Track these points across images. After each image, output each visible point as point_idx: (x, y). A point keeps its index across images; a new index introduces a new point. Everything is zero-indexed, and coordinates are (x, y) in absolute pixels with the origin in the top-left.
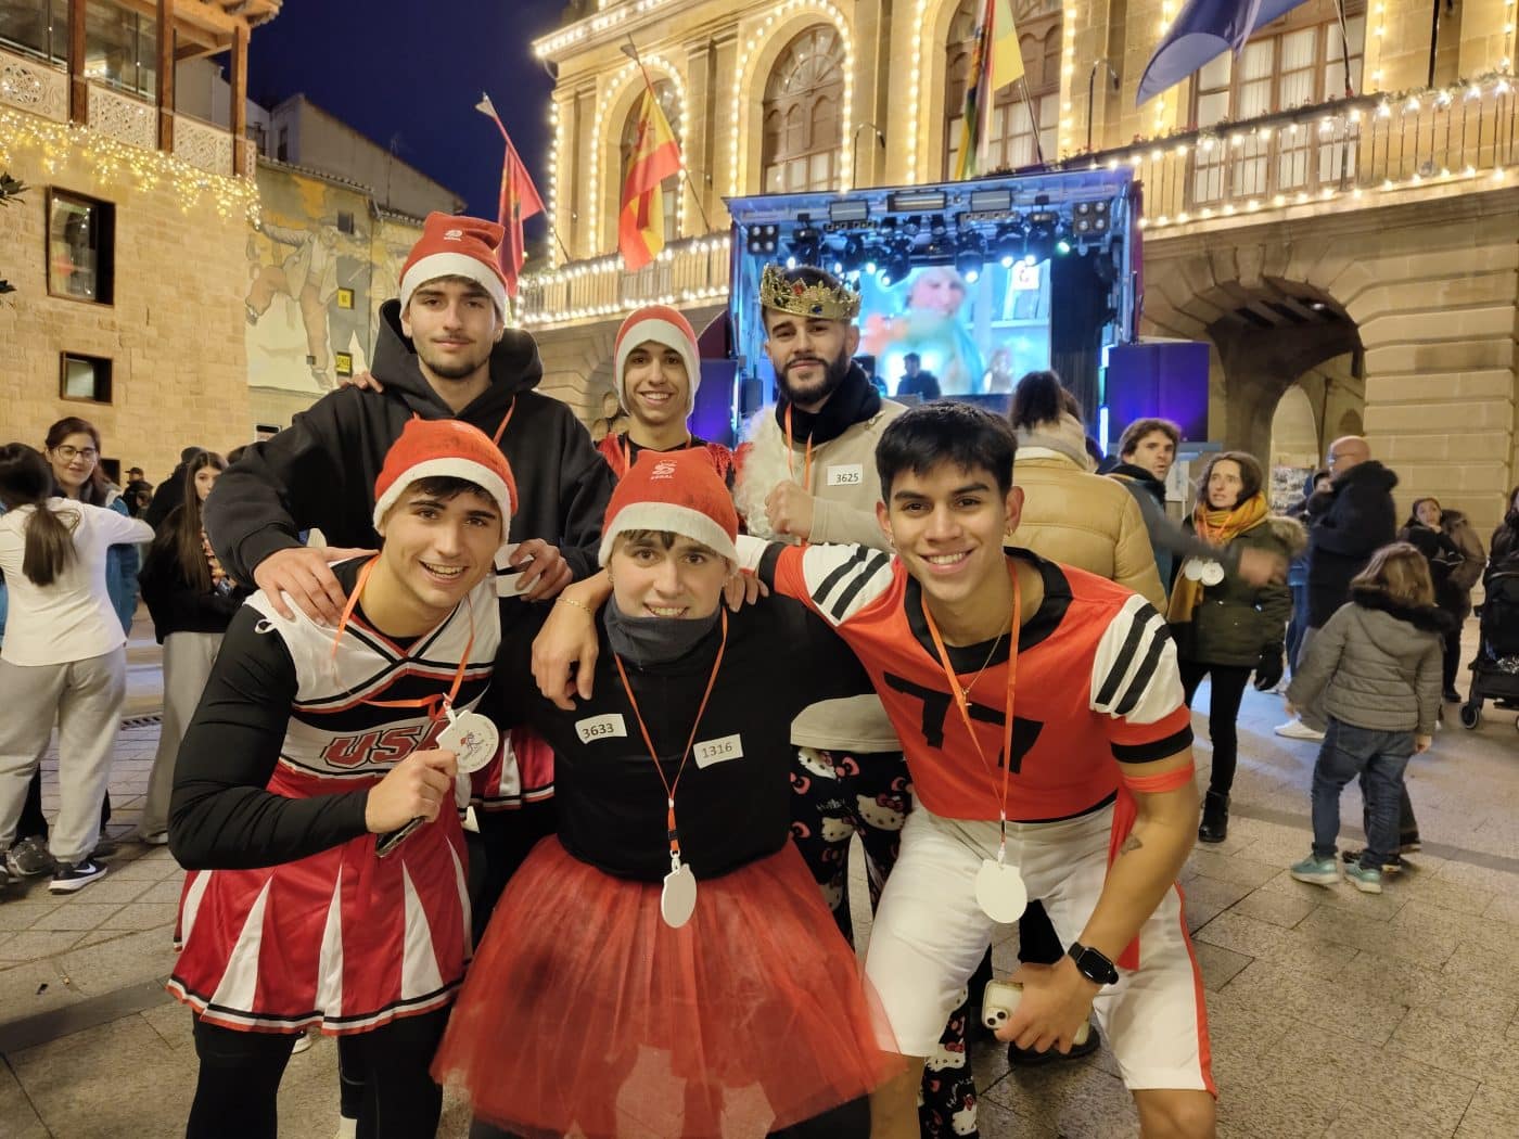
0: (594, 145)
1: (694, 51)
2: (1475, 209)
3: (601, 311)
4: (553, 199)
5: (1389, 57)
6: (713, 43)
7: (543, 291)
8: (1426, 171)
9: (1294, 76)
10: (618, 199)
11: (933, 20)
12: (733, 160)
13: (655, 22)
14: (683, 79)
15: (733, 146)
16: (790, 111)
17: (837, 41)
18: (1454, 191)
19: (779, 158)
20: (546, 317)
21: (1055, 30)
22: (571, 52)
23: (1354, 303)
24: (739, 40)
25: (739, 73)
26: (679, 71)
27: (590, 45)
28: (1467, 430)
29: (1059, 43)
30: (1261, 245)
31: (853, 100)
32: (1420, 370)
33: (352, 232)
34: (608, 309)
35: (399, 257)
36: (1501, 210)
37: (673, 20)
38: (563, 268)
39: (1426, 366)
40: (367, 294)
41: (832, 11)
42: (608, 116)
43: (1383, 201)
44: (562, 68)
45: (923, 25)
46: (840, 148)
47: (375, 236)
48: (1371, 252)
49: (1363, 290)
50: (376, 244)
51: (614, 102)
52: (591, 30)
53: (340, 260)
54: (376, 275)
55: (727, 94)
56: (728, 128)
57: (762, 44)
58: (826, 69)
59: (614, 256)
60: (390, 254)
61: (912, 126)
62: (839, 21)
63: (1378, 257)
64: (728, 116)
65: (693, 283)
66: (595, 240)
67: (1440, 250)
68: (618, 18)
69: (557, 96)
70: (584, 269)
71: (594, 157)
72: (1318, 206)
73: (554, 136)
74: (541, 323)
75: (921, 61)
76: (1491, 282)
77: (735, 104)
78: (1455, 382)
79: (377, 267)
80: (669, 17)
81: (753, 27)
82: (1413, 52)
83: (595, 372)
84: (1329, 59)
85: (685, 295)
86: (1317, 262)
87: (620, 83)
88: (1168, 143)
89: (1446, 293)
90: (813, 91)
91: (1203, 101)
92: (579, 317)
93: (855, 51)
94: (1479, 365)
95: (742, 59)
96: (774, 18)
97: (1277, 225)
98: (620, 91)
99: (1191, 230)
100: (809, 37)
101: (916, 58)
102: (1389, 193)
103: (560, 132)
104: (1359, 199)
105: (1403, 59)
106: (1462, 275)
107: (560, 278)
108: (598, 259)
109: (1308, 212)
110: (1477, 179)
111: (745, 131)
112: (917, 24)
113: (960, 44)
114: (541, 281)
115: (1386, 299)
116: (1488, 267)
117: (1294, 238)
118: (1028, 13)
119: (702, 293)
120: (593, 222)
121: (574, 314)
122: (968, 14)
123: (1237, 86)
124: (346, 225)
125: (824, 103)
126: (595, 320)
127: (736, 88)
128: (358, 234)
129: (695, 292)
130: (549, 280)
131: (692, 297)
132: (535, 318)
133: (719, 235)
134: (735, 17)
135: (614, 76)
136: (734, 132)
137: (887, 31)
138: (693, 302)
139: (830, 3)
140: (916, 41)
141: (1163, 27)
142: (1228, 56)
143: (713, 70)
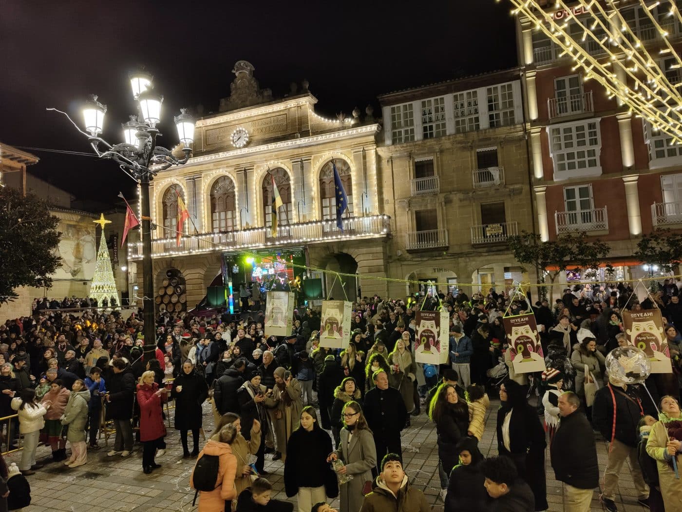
0: (154, 202)
1: (188, 179)
2: (373, 241)
3: (162, 254)
6: (194, 178)
8: (365, 233)
10: (162, 218)
11: (258, 182)
12: (203, 212)
14: (185, 187)
15: (203, 208)
16: (219, 198)
17: (232, 181)
18: (369, 237)
19: (216, 211)
20: (140, 256)
21: (289, 188)
23: (356, 258)
24: (202, 178)
25: (203, 188)
26: (183, 184)
30: (337, 245)
31: (238, 200)
32: (369, 272)
34: (164, 254)
36: (378, 241)
41: (230, 175)
42: (158, 194)
43: (358, 238)
45: (256, 183)
46: (235, 209)
48: (358, 248)
49: (357, 255)
51: (159, 189)
55: (199, 193)
56: (201, 202)
57: (209, 180)
58: (229, 188)
61: (255, 208)
62: (232, 178)
64: (200, 199)
65: (193, 247)
66: (156, 231)
67: (370, 248)
69: (139, 186)
71: (154, 206)
72: (347, 238)
74: (138, 258)
75: (256, 192)
76: (379, 255)
77: (202, 196)
78: (375, 275)
81: (206, 175)
85: (191, 250)
86: (349, 248)
87: (162, 185)
88: (316, 222)
89: (371, 257)
90: (225, 193)
91: (324, 209)
93: (238, 187)
94: (379, 271)
95: (203, 184)
96: (213, 174)
97: (340, 242)
98: (162, 187)
99: (323, 241)
100: (223, 179)
103: (139, 197)
104: (353, 238)
106: (374, 253)
108: (160, 239)
109: (345, 239)
110: (373, 235)
111: (206, 204)
112: (254, 183)
113: (266, 188)
115: (361, 257)
116: (378, 252)
117: (343, 244)
118: (282, 183)
119: (197, 251)
122: (267, 180)
123: (330, 207)
125: (229, 197)
127: (202, 192)
129: (194, 250)
132: (136, 256)
133: (201, 235)
134: (201, 172)
135: (160, 182)
136: (203, 204)
137: (246, 182)
138: (194, 253)
139: (229, 173)
140: (254, 187)
141: (313, 193)
142: (328, 199)
143: (195, 185)
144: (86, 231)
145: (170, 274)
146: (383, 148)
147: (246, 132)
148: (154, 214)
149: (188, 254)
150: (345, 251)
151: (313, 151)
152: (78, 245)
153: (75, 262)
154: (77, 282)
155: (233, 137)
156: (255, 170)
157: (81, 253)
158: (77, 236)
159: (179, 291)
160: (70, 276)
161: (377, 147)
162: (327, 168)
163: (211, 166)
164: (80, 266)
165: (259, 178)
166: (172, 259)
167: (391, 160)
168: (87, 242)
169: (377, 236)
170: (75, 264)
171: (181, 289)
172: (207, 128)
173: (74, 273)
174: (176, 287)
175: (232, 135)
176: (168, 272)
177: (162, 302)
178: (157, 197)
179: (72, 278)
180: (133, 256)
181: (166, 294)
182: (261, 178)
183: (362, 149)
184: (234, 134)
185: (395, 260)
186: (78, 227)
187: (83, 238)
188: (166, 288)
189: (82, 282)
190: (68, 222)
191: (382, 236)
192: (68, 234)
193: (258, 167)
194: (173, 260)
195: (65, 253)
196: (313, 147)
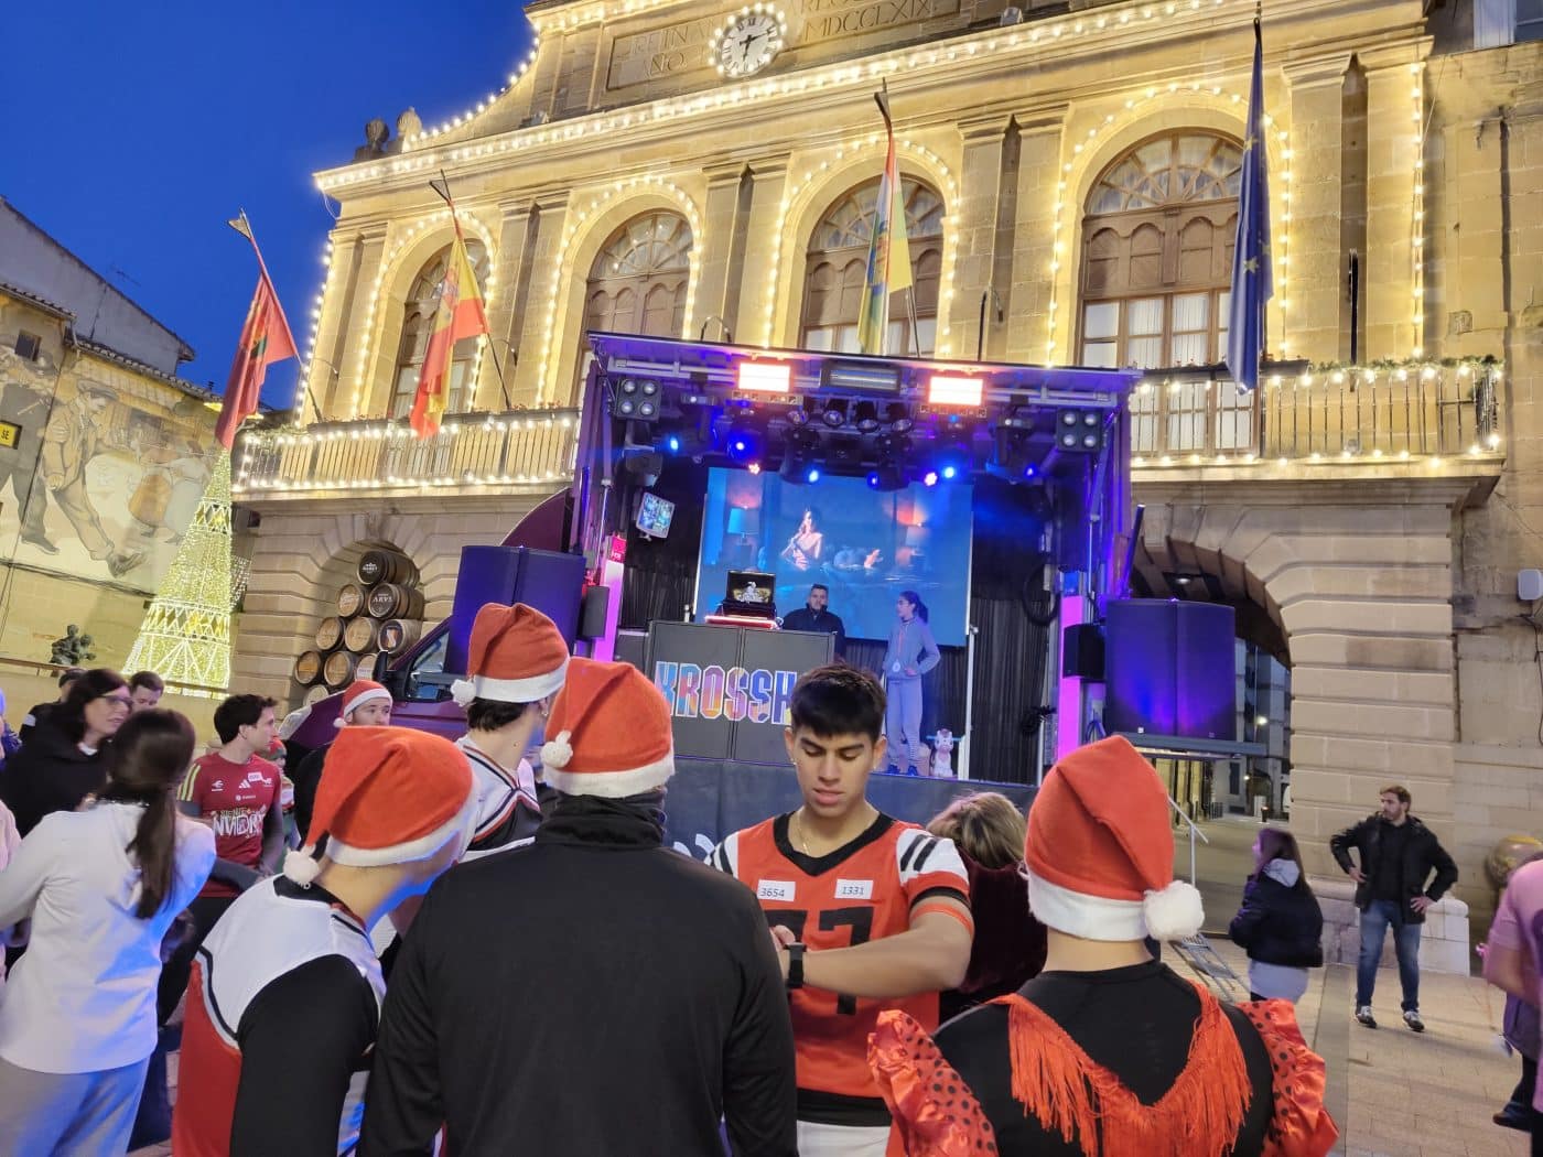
0: (374, 296)
1: (512, 213)
2: (1403, 495)
3: (355, 484)
4: (311, 348)
5: (1293, 330)
6: (536, 208)
7: (279, 452)
8: (1353, 449)
9: (1185, 337)
10: (393, 361)
11: (795, 223)
12: (547, 335)
13: (468, 177)
14: (494, 241)
15: (548, 320)
16: (619, 294)
17: (682, 226)
18: (1385, 473)
20: (279, 484)
21: (933, 253)
22: (359, 193)
23: (1275, 580)
24: (568, 209)
25: (564, 243)
26: (490, 231)
27: (386, 188)
28: (1409, 739)
29: (937, 267)
30: (1168, 505)
31: (698, 292)
32: (1351, 665)
33: (35, 359)
34: (365, 484)
35: (93, 397)
36: (1429, 500)
37: (490, 177)
38: (312, 428)
39: (1359, 661)
40: (40, 434)
41: (682, 195)
42: (396, 267)
43: (1309, 474)
44: (345, 207)
45: (784, 226)
47: (65, 369)
48: (1292, 528)
49: (1282, 569)
50: (65, 377)
51: (404, 253)
52: (390, 170)
53: (8, 388)
54: (57, 414)
55: (547, 264)
56: (545, 300)
57: (595, 217)
58: (666, 256)
59: (383, 423)
60: (82, 392)
62: (688, 208)
63: (1298, 534)
64: (546, 287)
65: (480, 467)
66: (359, 400)
67: (1366, 534)
68: (424, 164)
69: (334, 236)
70: (340, 434)
71: (371, 309)
72: (1237, 469)
73: (324, 280)
74: (268, 491)
75: (780, 261)
76: (1423, 575)
77: (556, 275)
78: (1392, 683)
79: (62, 404)
80: (486, 173)
81: (585, 200)
82: (1320, 329)
83: (333, 558)
84: (1221, 326)
85: (470, 478)
86: (1232, 530)
87: (415, 234)
89: (1374, 582)
90: (649, 276)
91: (1088, 348)
92: (323, 489)
93: (705, 240)
94: (1418, 667)
95: (568, 228)
96: (612, 193)
97: (1189, 485)
98: (413, 243)
100: (649, 222)
101: (775, 257)
102: (1315, 466)
103: (332, 275)
104: (1283, 468)
105: (1310, 334)
106: (1390, 564)
107: (307, 440)
108: (360, 424)
109: (1226, 475)
110: (1409, 463)
111: (564, 306)
112: (779, 223)
113: (822, 253)
114: (280, 440)
115: (1310, 580)
116: (1419, 559)
117: (1205, 502)
119: (492, 479)
120: (358, 381)
121: (318, 485)
122: (832, 225)
123: (1125, 339)
124: (27, 349)
125: (660, 292)
126: (345, 495)
127: (559, 259)
128: (42, 362)
129: (483, 477)
130: (291, 440)
131: (479, 482)
132: (264, 484)
133: (523, 414)
134: (566, 185)
135: (410, 225)
136: (552, 305)
137: (743, 226)
138: (479, 487)
139: (679, 188)
140: (776, 240)
141: (1052, 266)
142: (1115, 307)
143: (533, 236)
144: (190, 444)
145: (371, 567)
146: (1466, 59)
147: (781, 16)
148: (366, 338)
149: (455, 492)
150: (1209, 539)
151: (1075, 84)
152: (153, 482)
153: (130, 532)
154: (121, 596)
155: (721, 43)
156: (788, 173)
157: (160, 509)
158: (156, 454)
159: (392, 643)
160: (102, 571)
161: (1437, 50)
162: (1125, 171)
163: (611, 161)
164: (146, 548)
165: (804, 204)
166: (393, 507)
167: (1501, 122)
168: (188, 478)
169: (1436, 467)
170: (129, 536)
171: (399, 637)
172: (618, 30)
173: (121, 565)
174: (384, 622)
175: (719, 33)
176: (367, 559)
177: (319, 679)
178: (390, 278)
179: (110, 578)
180: (254, 484)
181: (340, 645)
182: (809, 208)
183: (1345, 65)
184: (727, 31)
185: (1498, 625)
186: (167, 427)
187: (175, 463)
188: (347, 621)
189: (141, 600)
190: (137, 405)
191: (1469, 471)
192: (129, 437)
193: (805, 164)
194: (395, 512)
195: (105, 495)
196: (1074, 70)
